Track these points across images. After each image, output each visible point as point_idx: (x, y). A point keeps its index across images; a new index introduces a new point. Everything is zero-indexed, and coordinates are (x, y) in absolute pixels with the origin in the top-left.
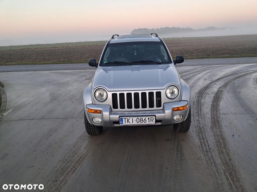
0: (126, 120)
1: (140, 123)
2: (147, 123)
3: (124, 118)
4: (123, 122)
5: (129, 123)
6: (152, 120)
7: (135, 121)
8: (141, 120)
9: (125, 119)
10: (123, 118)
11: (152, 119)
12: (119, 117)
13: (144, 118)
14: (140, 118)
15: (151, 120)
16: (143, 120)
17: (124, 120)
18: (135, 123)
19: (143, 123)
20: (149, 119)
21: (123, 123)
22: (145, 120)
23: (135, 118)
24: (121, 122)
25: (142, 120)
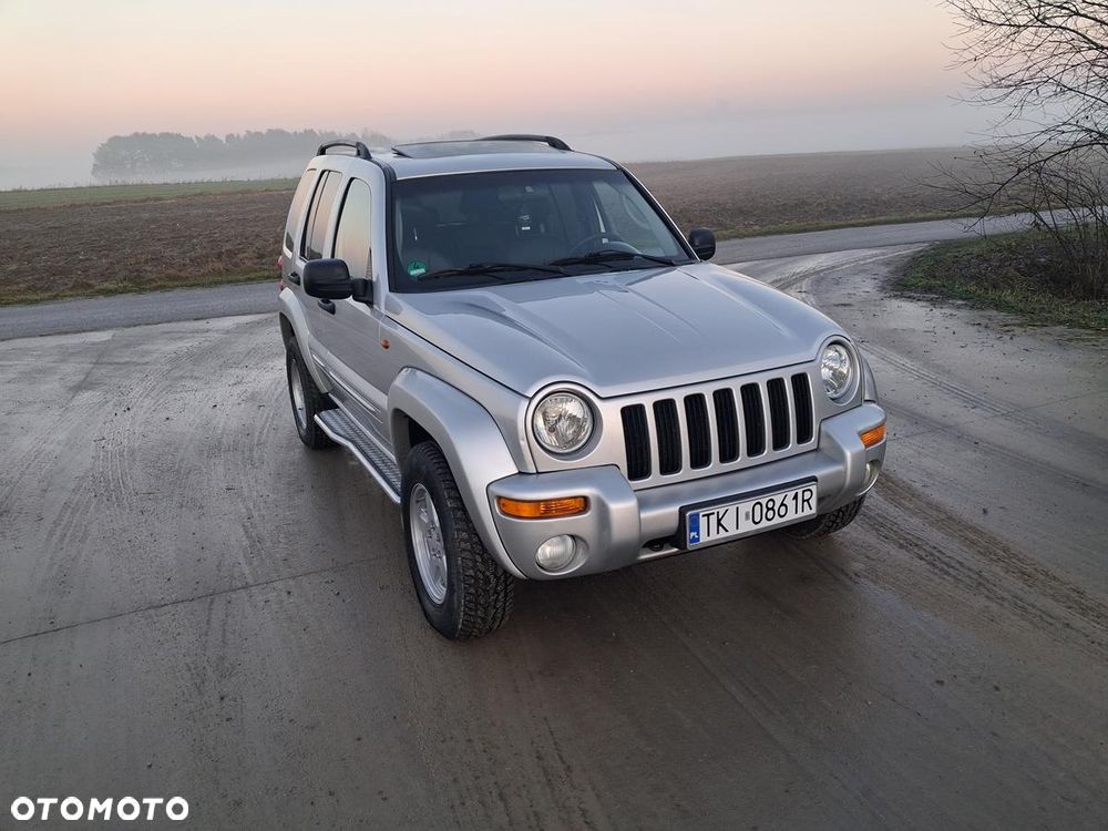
0: (713, 519)
1: (765, 524)
2: (791, 516)
3: (702, 512)
4: (698, 534)
5: (723, 534)
6: (808, 501)
7: (747, 517)
8: (768, 509)
9: (708, 515)
10: (701, 514)
11: (807, 495)
12: (682, 511)
13: (778, 498)
14: (764, 501)
15: (804, 501)
16: (776, 509)
17: (703, 521)
18: (747, 527)
19: (777, 520)
20: (796, 497)
21: (698, 540)
22: (782, 504)
23: (746, 506)
24: (693, 534)
25: (772, 509)
